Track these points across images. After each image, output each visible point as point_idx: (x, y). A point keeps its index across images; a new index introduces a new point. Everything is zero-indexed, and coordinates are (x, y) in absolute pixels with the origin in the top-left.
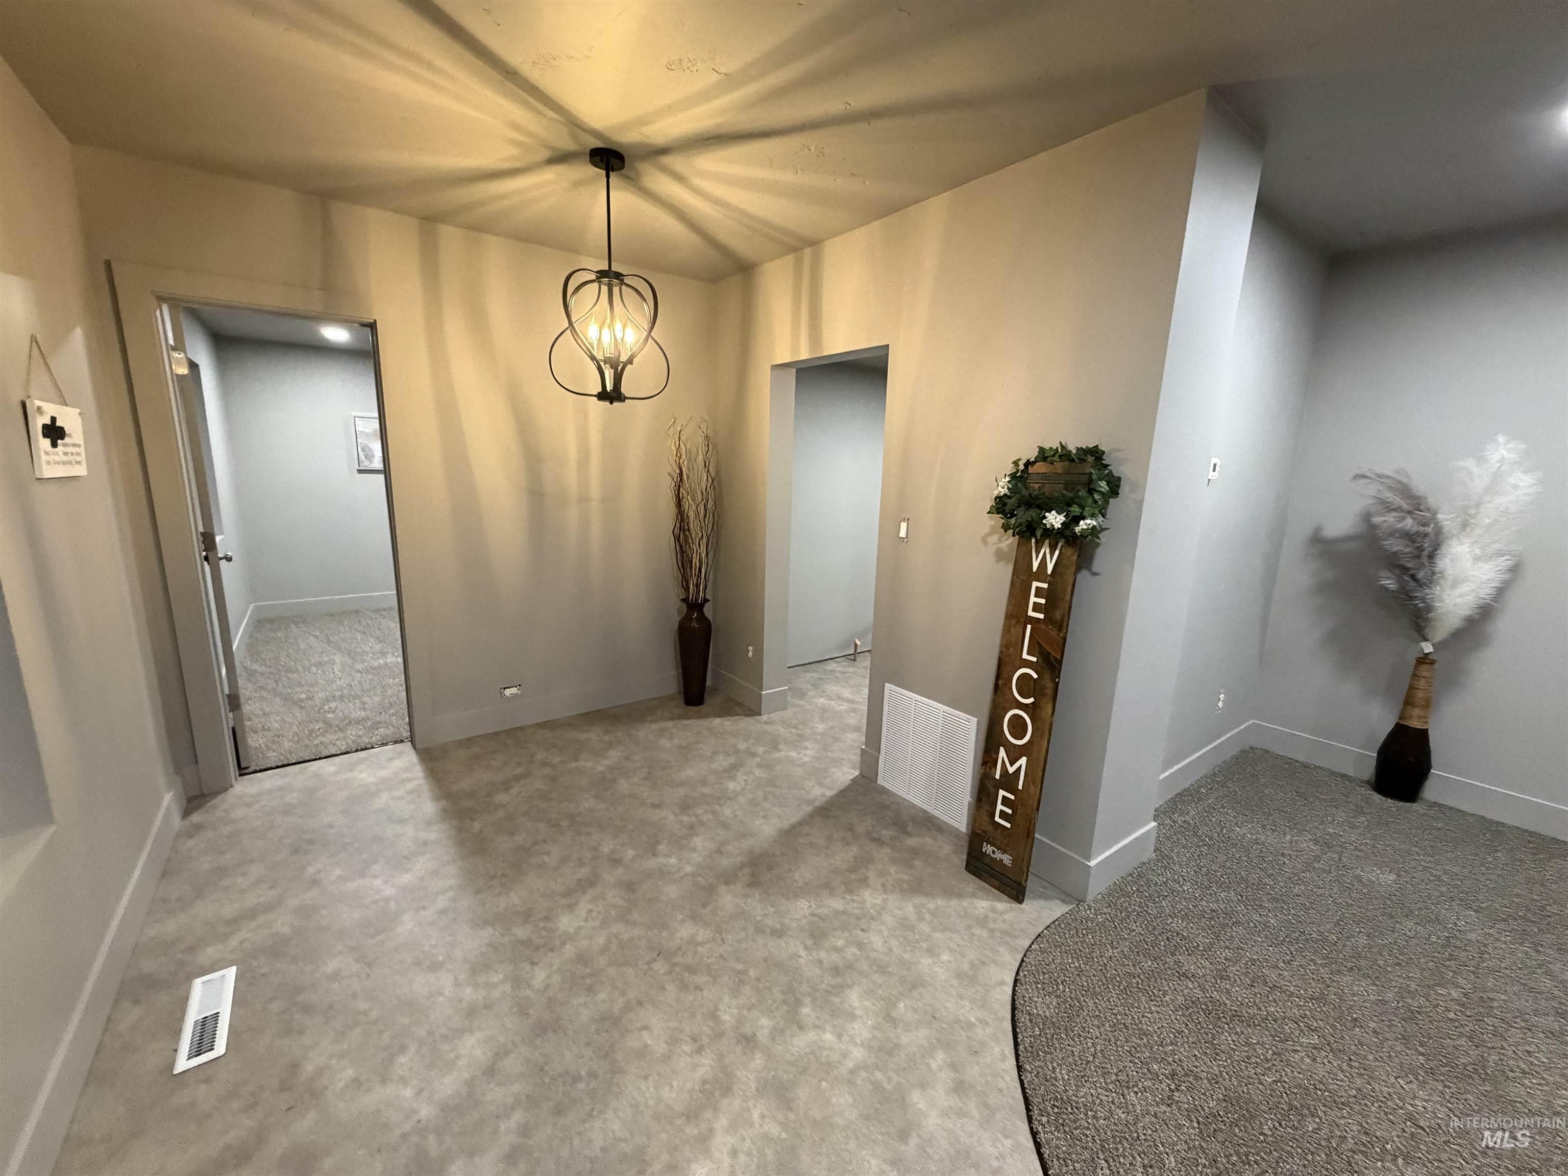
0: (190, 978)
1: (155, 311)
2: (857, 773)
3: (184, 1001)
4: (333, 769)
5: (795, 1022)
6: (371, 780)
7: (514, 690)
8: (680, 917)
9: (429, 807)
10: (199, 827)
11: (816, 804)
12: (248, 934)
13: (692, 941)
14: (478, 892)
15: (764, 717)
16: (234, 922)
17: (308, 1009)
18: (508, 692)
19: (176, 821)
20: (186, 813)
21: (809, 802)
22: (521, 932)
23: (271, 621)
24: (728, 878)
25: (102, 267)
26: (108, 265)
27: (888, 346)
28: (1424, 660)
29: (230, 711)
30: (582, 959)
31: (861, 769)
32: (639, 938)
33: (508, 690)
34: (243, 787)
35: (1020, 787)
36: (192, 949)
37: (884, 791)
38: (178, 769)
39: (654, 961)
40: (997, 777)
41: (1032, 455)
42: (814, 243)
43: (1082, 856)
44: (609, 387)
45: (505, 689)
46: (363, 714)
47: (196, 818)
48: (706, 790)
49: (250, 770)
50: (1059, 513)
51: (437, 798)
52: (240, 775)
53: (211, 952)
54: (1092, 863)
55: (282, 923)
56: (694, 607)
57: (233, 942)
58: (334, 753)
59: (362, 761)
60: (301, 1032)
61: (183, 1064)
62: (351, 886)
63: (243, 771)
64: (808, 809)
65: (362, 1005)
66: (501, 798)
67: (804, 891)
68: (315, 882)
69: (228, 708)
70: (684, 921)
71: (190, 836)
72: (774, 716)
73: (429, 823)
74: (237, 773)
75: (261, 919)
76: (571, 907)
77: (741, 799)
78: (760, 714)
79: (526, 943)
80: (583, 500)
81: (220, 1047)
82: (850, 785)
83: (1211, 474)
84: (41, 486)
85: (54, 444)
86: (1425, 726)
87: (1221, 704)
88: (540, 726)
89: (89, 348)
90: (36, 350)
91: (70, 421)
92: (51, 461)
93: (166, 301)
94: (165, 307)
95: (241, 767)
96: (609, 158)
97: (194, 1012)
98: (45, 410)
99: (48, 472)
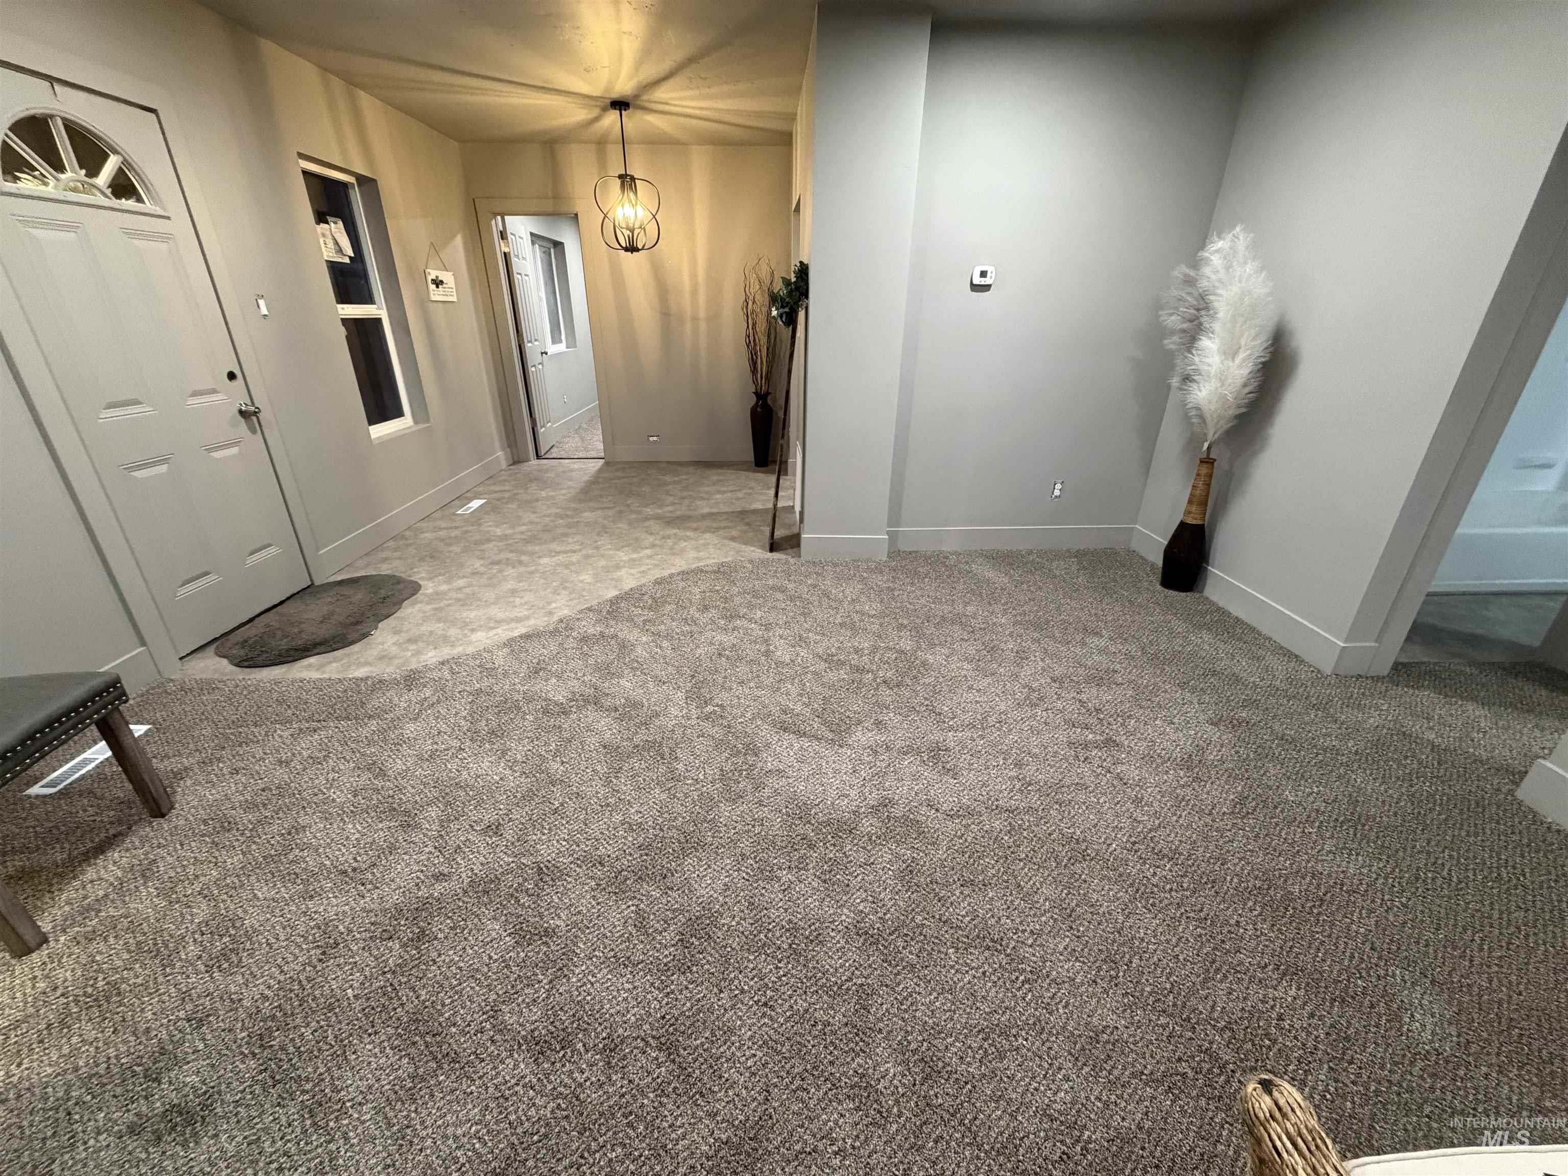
1: (492, 220)
3: (468, 503)
4: (568, 462)
6: (577, 467)
7: (655, 439)
9: (585, 478)
10: (510, 469)
11: (745, 509)
12: (497, 495)
16: (496, 492)
18: (651, 439)
19: (504, 466)
20: (509, 464)
24: (660, 518)
25: (472, 203)
26: (474, 201)
28: (1205, 460)
34: (536, 462)
36: (481, 494)
38: (509, 446)
45: (650, 437)
47: (513, 467)
49: (541, 457)
51: (591, 477)
52: (536, 458)
53: (484, 496)
54: (803, 536)
55: (507, 495)
56: (761, 397)
57: (491, 495)
58: (575, 458)
59: (581, 462)
61: (459, 512)
63: (538, 457)
64: (739, 510)
71: (506, 471)
73: (579, 483)
74: (534, 457)
75: (503, 493)
77: (713, 501)
81: (469, 512)
83: (977, 280)
84: (430, 305)
85: (437, 287)
86: (1199, 522)
87: (1057, 492)
88: (668, 462)
89: (465, 243)
90: (432, 250)
91: (447, 277)
92: (436, 294)
93: (499, 214)
94: (499, 218)
95: (537, 455)
96: (620, 105)
97: (469, 505)
98: (433, 274)
99: (433, 298)
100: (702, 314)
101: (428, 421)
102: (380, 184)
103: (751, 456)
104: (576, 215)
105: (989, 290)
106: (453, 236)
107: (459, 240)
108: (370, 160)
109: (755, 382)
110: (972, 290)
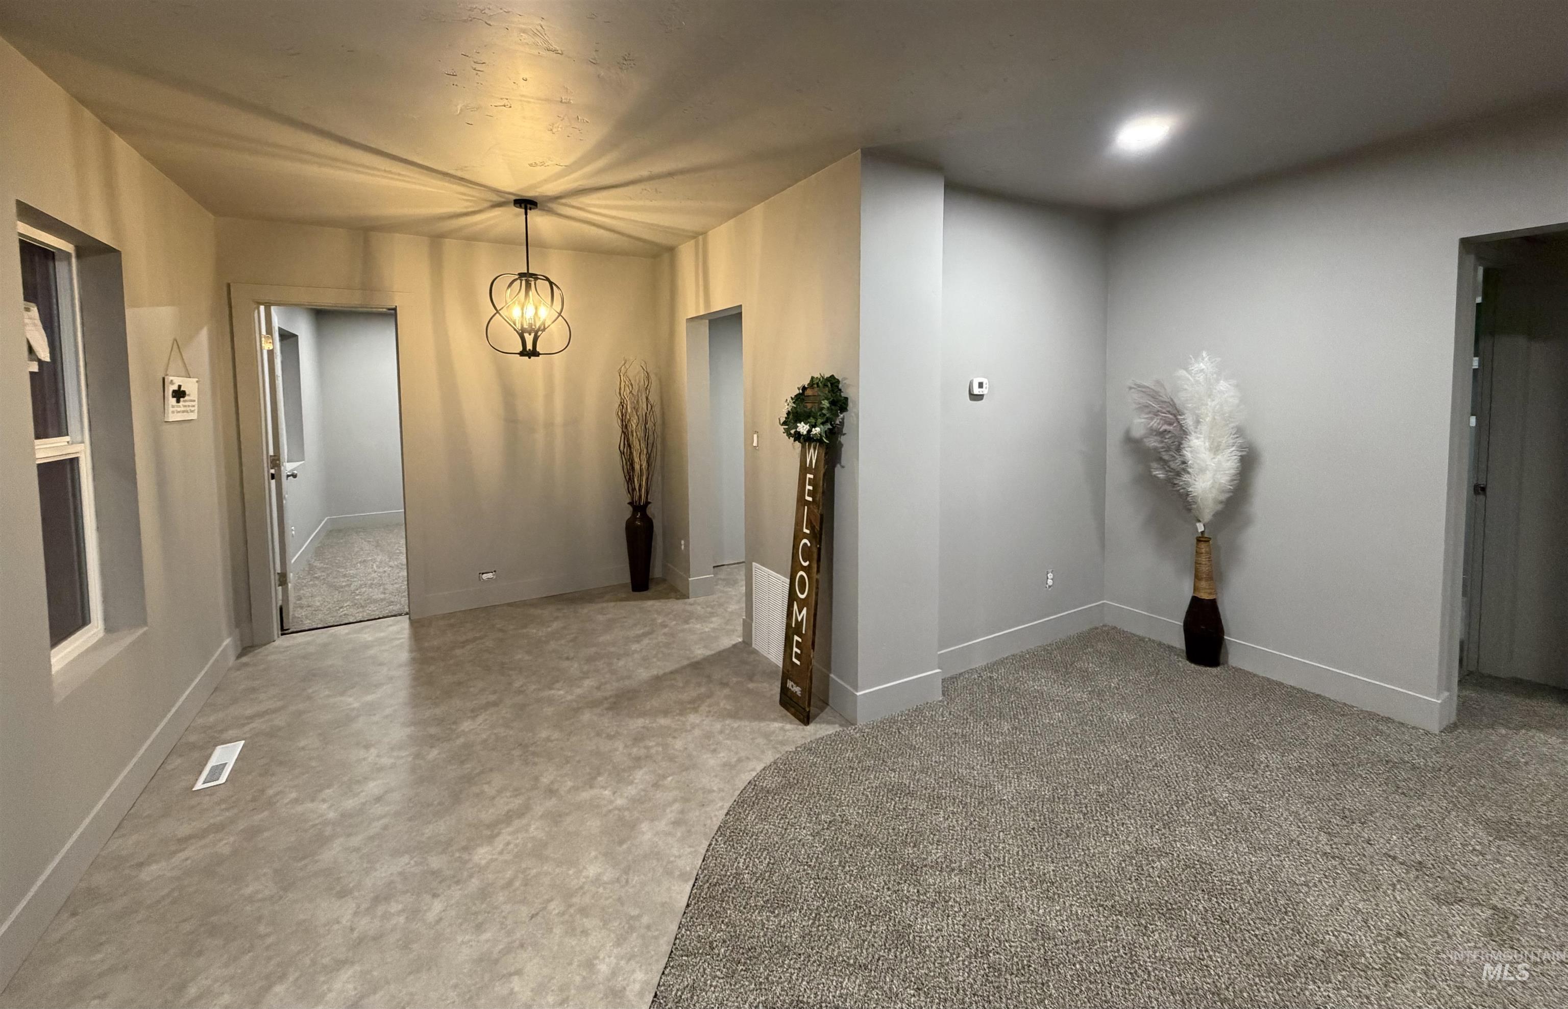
0: (215, 745)
1: (254, 311)
2: (740, 640)
3: (208, 758)
4: (347, 631)
5: (590, 783)
6: (370, 639)
7: (490, 575)
8: (546, 725)
9: (404, 656)
10: (246, 665)
11: (693, 660)
12: (257, 724)
13: (548, 739)
14: (413, 707)
15: (691, 600)
16: (252, 718)
17: (281, 763)
18: (485, 576)
19: (231, 661)
20: (239, 656)
21: (688, 659)
22: (433, 730)
23: (340, 531)
24: (593, 704)
25: (225, 289)
26: (229, 286)
27: (741, 306)
28: (1201, 539)
29: (279, 586)
30: (467, 746)
31: (744, 636)
32: (511, 736)
33: (485, 575)
34: (282, 642)
35: (804, 632)
36: (222, 731)
37: (755, 652)
38: (238, 624)
39: (514, 749)
40: (793, 626)
41: (806, 382)
42: (704, 233)
43: (854, 689)
44: (529, 346)
45: (483, 574)
46: (382, 596)
47: (244, 659)
48: (612, 649)
49: (290, 631)
50: (806, 424)
51: (411, 651)
52: (282, 635)
53: (231, 733)
54: (858, 694)
55: (280, 720)
56: (640, 509)
57: (247, 728)
58: (351, 621)
59: (368, 627)
60: (273, 775)
61: (199, 786)
62: (332, 700)
63: (284, 631)
64: (685, 662)
65: (314, 764)
66: (458, 652)
67: (643, 714)
68: (309, 698)
69: (277, 583)
70: (548, 727)
71: (238, 670)
72: (701, 599)
73: (400, 666)
74: (280, 633)
75: (267, 717)
76: (474, 718)
77: (636, 656)
78: (688, 598)
79: (431, 736)
80: (549, 425)
81: (223, 779)
82: (729, 648)
83: (977, 391)
84: (167, 426)
85: (178, 401)
86: (1211, 597)
87: (1050, 582)
88: (509, 605)
89: (211, 339)
90: (175, 346)
91: (190, 386)
92: (175, 411)
93: (262, 304)
94: (262, 308)
95: (282, 629)
96: (526, 204)
97: (213, 762)
98: (176, 382)
99: (172, 417)
100: (559, 419)
101: (145, 623)
102: (123, 256)
103: (627, 579)
104: (395, 309)
105: (982, 399)
106: (202, 328)
107: (204, 334)
108: (115, 222)
109: (631, 490)
110: (971, 399)
